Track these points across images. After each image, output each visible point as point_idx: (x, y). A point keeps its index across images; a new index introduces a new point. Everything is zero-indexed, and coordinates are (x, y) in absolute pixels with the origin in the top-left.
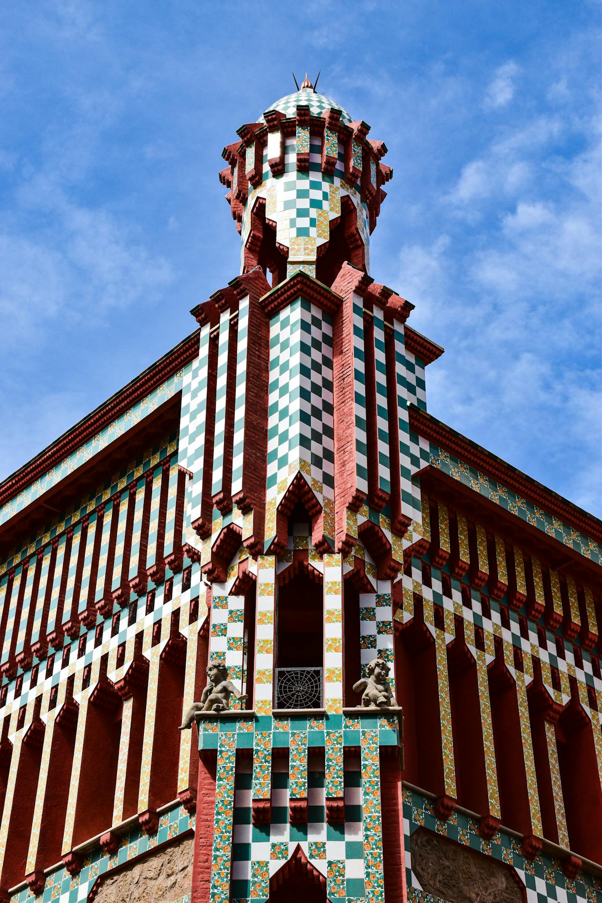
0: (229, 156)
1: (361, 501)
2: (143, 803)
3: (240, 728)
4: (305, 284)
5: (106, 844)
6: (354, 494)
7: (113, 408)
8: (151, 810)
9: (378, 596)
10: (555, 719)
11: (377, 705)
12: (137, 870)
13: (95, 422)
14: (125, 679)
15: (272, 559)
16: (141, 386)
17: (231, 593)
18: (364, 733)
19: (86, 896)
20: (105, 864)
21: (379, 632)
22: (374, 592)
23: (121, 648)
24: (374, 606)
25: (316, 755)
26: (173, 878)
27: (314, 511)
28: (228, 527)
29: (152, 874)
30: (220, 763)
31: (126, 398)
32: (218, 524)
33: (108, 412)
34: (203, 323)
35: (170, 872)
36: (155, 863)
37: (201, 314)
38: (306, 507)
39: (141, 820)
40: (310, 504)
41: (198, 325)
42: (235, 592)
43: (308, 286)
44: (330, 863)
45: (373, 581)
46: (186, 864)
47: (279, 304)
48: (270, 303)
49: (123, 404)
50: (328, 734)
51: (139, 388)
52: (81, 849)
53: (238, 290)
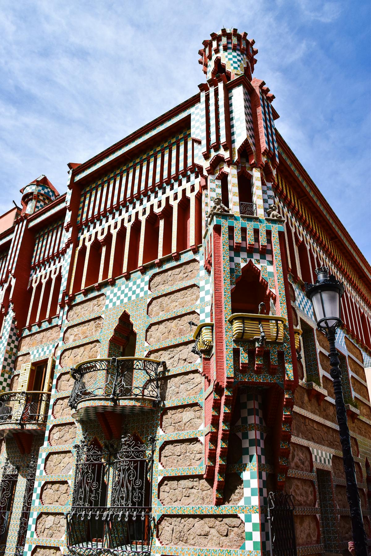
0: (205, 43)
1: (266, 152)
2: (174, 249)
3: (229, 219)
5: (157, 263)
6: (265, 149)
7: (159, 121)
8: (177, 252)
9: (267, 187)
11: (277, 217)
12: (169, 273)
13: (151, 125)
14: (161, 212)
15: (235, 166)
16: (173, 113)
17: (216, 179)
18: (272, 226)
19: (148, 280)
20: (157, 270)
21: (269, 198)
22: (266, 185)
23: (159, 203)
24: (266, 190)
25: (256, 232)
26: (186, 274)
27: (250, 153)
28: (217, 155)
29: (177, 273)
30: (222, 230)
31: (165, 117)
32: (213, 154)
33: (157, 122)
34: (202, 91)
35: (185, 272)
36: (178, 270)
37: (202, 87)
38: (247, 151)
39: (173, 255)
40: (249, 150)
41: (200, 91)
42: (218, 179)
43: (245, 81)
44: (262, 266)
46: (192, 270)
47: (233, 86)
48: (229, 85)
49: (164, 119)
50: (260, 225)
51: (171, 113)
52: (147, 265)
53: (219, 79)
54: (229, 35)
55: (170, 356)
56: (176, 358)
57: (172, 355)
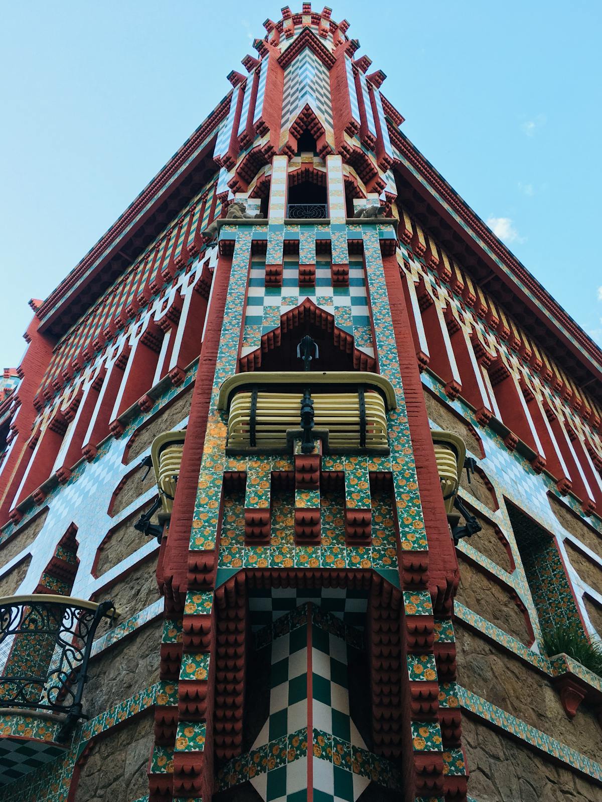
3: (255, 230)
4: (310, 37)
5: (144, 404)
6: (350, 121)
8: (179, 363)
9: (368, 200)
10: (487, 364)
11: (376, 217)
12: (166, 413)
14: (166, 315)
15: (285, 157)
17: (250, 197)
18: (365, 233)
19: (125, 446)
20: (142, 420)
22: (365, 198)
23: (165, 303)
27: (318, 134)
28: (249, 154)
29: (178, 410)
30: (237, 247)
32: (243, 156)
34: (235, 85)
36: (180, 403)
37: (234, 77)
38: (312, 132)
39: (171, 376)
40: (315, 129)
41: (232, 87)
42: (254, 196)
43: (313, 40)
44: (337, 308)
45: (365, 193)
47: (291, 57)
50: (333, 233)
52: (124, 415)
54: (297, 18)
55: (133, 592)
56: (143, 594)
57: (137, 587)
